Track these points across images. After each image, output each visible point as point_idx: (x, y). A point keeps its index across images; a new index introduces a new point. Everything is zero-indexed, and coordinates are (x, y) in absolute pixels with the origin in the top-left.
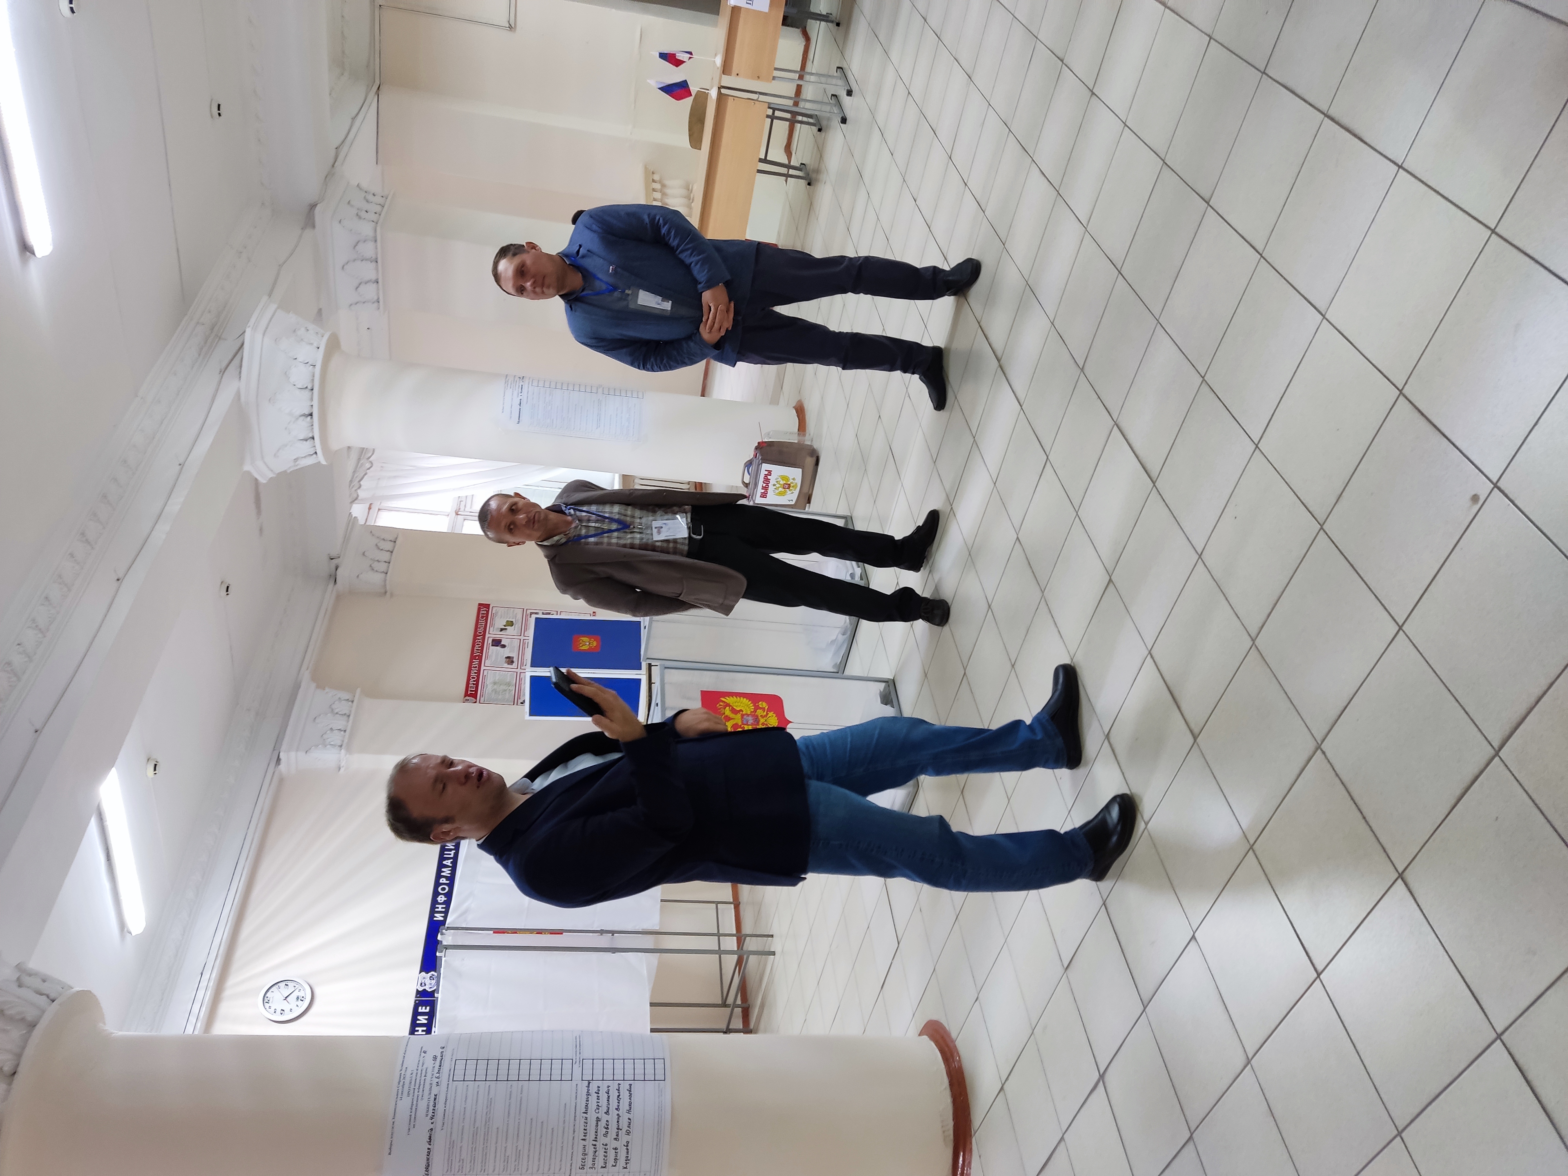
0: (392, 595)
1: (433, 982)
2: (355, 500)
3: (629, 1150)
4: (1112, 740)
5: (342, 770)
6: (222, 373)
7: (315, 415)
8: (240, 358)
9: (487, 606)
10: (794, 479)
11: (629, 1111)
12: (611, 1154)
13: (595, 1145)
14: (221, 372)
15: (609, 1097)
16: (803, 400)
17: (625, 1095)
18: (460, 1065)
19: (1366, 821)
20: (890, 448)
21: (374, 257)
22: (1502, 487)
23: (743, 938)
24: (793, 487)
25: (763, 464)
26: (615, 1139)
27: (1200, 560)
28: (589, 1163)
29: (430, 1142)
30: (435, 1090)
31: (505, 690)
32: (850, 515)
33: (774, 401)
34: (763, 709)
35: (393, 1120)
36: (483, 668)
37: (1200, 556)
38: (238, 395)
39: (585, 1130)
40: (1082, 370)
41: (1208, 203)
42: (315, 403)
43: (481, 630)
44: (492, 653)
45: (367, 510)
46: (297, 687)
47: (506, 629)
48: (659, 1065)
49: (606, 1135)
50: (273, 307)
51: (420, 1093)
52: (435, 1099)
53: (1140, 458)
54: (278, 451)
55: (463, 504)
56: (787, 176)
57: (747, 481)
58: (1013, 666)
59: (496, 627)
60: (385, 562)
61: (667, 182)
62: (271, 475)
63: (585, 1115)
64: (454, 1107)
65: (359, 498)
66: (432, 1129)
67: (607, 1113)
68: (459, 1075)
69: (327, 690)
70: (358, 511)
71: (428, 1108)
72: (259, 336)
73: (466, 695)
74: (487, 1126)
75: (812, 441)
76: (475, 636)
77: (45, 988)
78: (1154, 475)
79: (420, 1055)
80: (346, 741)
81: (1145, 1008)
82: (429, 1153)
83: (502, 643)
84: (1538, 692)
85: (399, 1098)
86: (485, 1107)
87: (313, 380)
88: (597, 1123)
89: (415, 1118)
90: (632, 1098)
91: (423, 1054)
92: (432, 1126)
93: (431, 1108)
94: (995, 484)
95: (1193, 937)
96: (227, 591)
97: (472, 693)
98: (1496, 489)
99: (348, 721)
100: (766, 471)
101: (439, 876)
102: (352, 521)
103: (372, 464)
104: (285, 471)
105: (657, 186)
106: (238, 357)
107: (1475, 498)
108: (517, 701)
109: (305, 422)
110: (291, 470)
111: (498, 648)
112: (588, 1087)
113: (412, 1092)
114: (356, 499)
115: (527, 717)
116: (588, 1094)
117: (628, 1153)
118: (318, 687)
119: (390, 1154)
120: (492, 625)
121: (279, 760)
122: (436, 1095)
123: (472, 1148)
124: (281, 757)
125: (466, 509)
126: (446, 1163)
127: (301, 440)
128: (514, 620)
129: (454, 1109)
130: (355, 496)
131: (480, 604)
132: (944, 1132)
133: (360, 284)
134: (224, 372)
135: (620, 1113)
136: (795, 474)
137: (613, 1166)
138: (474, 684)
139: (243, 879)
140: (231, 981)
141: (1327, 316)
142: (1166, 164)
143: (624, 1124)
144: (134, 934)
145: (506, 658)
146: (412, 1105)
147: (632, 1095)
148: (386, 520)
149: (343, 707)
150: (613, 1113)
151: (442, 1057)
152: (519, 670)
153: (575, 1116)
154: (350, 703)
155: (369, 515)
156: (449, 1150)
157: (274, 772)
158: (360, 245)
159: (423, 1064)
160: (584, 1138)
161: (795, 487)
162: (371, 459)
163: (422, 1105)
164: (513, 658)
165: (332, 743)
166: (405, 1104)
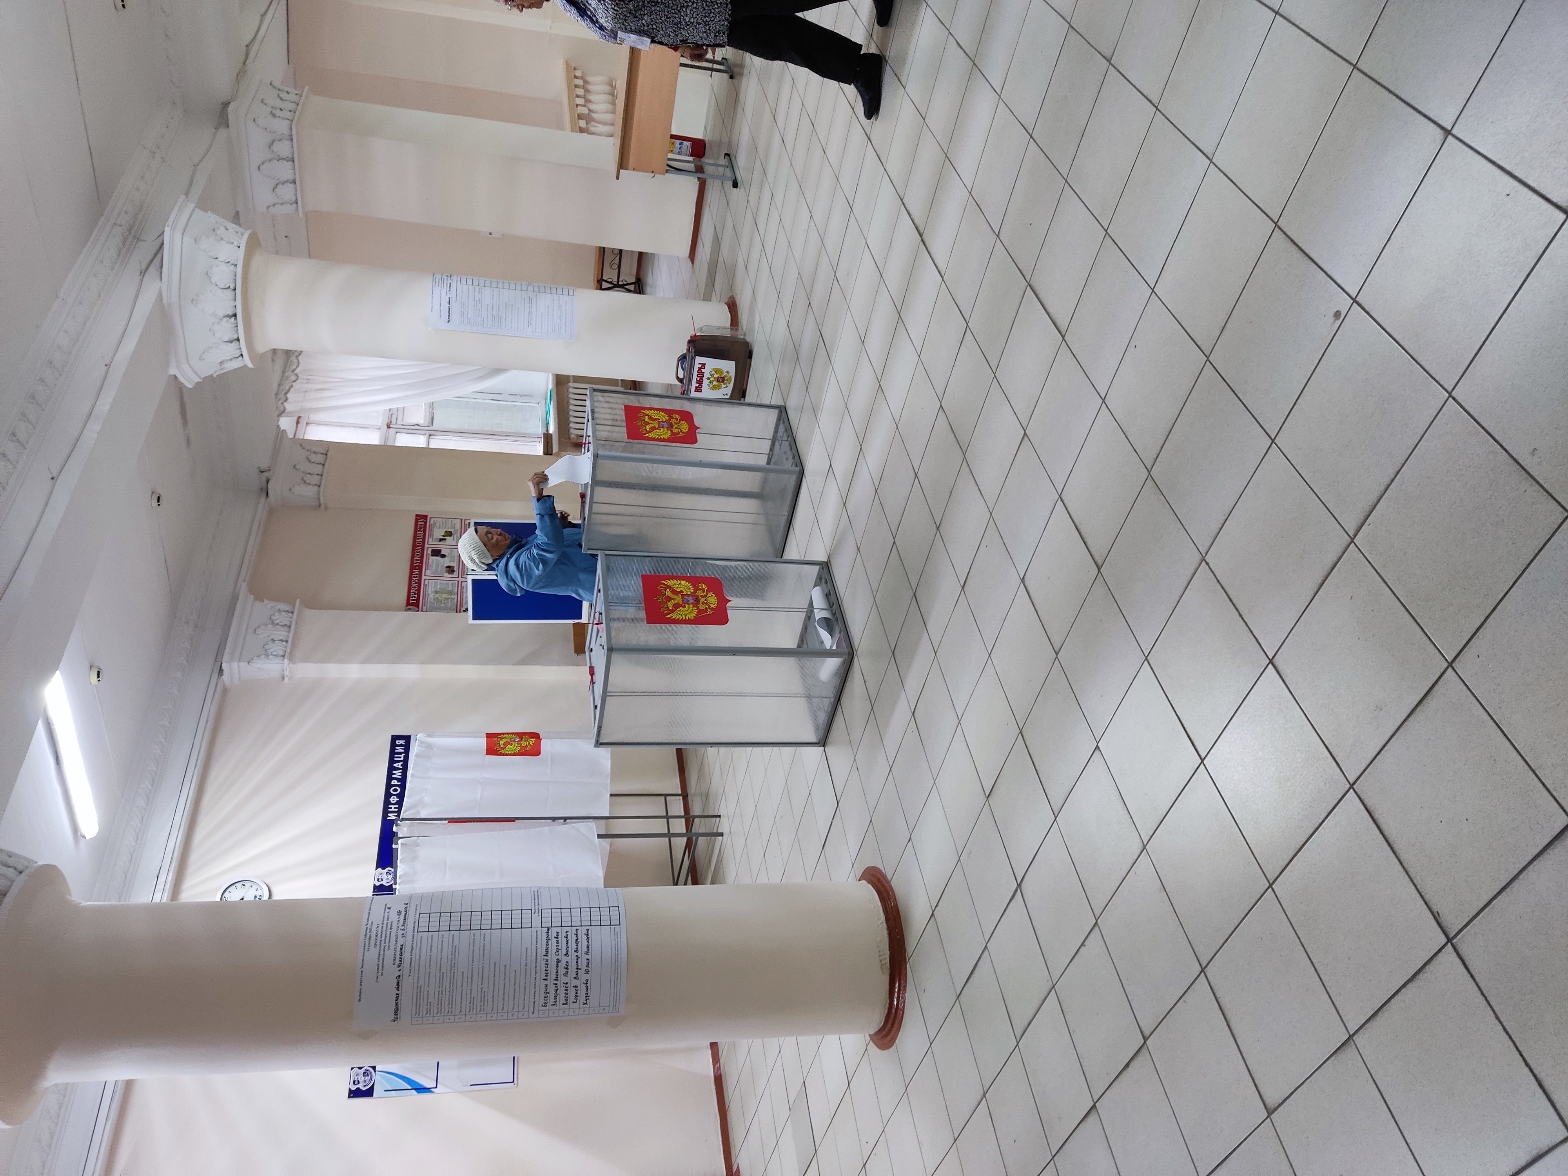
0: (326, 508)
1: (390, 877)
2: (282, 413)
3: (589, 988)
4: (1027, 583)
5: (286, 679)
6: (142, 275)
7: (239, 316)
8: (160, 258)
9: (425, 517)
10: (728, 372)
11: (587, 953)
12: (572, 992)
13: (556, 984)
14: (141, 273)
15: (567, 941)
16: (734, 296)
17: (583, 939)
18: (424, 919)
19: (1242, 618)
20: (821, 334)
21: (290, 156)
22: (1360, 302)
23: (691, 819)
24: (727, 380)
25: (697, 357)
26: (575, 978)
27: (1104, 404)
28: (551, 1000)
29: (398, 989)
30: (401, 941)
31: (447, 599)
32: (783, 405)
33: (707, 298)
34: (703, 590)
35: (361, 970)
36: (423, 577)
37: (1104, 401)
38: (160, 296)
39: (546, 970)
40: (998, 236)
41: (1109, 62)
42: (239, 303)
43: (419, 541)
44: (433, 563)
45: (295, 424)
46: (235, 598)
47: (445, 539)
48: (615, 912)
49: (566, 974)
50: (191, 206)
51: (387, 944)
52: (401, 949)
53: (1051, 315)
54: (204, 352)
55: (394, 417)
56: (712, 70)
57: (681, 375)
58: (938, 528)
59: (435, 537)
60: (318, 475)
61: (588, 79)
62: (198, 380)
63: (545, 957)
64: (420, 955)
65: (286, 411)
66: (399, 976)
67: (566, 954)
68: (423, 926)
69: (266, 601)
70: (285, 423)
71: (395, 957)
72: (178, 236)
73: (408, 604)
74: (452, 971)
75: (745, 335)
76: (414, 546)
77: (11, 861)
78: (1063, 329)
79: (385, 911)
80: (288, 651)
81: (1056, 818)
82: (397, 998)
83: (442, 553)
84: (1386, 481)
85: (366, 950)
86: (450, 953)
87: (235, 280)
88: (558, 964)
89: (383, 966)
90: (590, 941)
91: (387, 910)
92: (399, 973)
93: (398, 957)
94: (919, 356)
95: (1097, 747)
96: (158, 501)
97: (413, 603)
98: (1355, 304)
99: (289, 632)
100: (699, 364)
101: (390, 778)
102: (280, 433)
103: (297, 376)
104: (211, 376)
105: (579, 82)
106: (158, 257)
107: (1337, 314)
108: (460, 608)
109: (229, 323)
110: (218, 374)
111: (438, 558)
112: (548, 933)
113: (378, 943)
114: (284, 412)
115: (471, 621)
116: (548, 939)
117: (587, 990)
118: (256, 599)
119: (359, 1000)
120: (431, 535)
121: (221, 671)
122: (402, 946)
123: (439, 991)
124: (223, 667)
125: (398, 422)
126: (414, 1006)
127: (226, 342)
128: (452, 530)
129: (420, 958)
130: (282, 408)
131: (417, 516)
132: (881, 961)
133: (277, 185)
134: (146, 271)
135: (579, 954)
136: (728, 367)
137: (574, 1002)
138: (415, 594)
139: (193, 786)
140: (187, 884)
141: (1214, 161)
142: (1072, 27)
143: (583, 964)
144: (87, 838)
145: (447, 567)
146: (379, 955)
147: (590, 939)
148: (316, 433)
149: (283, 619)
150: (573, 955)
151: (406, 911)
152: (460, 579)
153: (536, 959)
154: (290, 614)
155: (298, 429)
156: (417, 995)
157: (217, 683)
158: (276, 144)
159: (388, 918)
160: (546, 978)
161: (729, 380)
162: (296, 372)
163: (389, 954)
164: (453, 567)
165: (274, 653)
166: (372, 954)
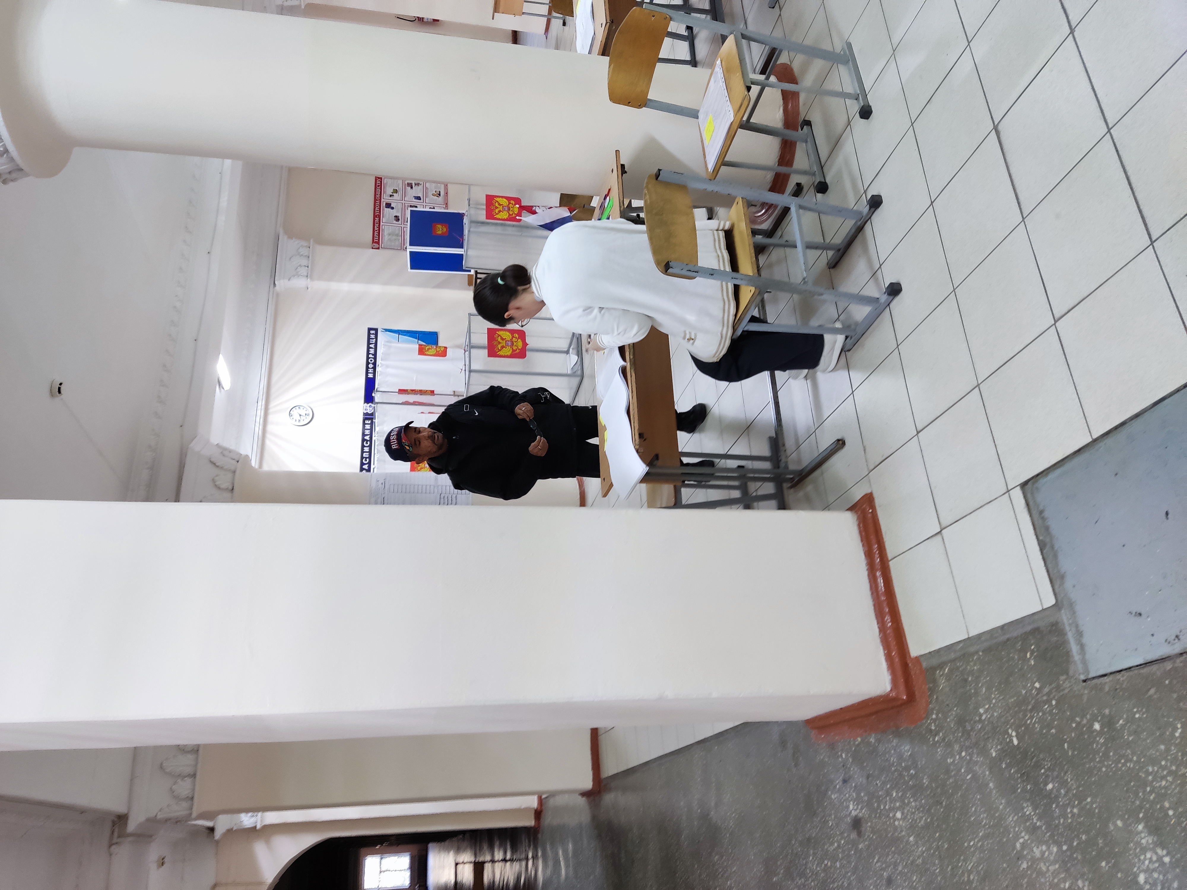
1: (372, 408)
5: (310, 290)
9: (381, 178)
31: (396, 239)
36: (381, 224)
43: (378, 196)
44: (386, 212)
46: (278, 236)
47: (393, 195)
59: (387, 193)
69: (294, 240)
73: (373, 243)
76: (375, 200)
80: (309, 273)
83: (392, 206)
97: (376, 242)
99: (309, 260)
101: (368, 353)
108: (403, 247)
111: (390, 209)
115: (409, 270)
118: (288, 238)
124: (276, 283)
128: (397, 189)
131: (376, 177)
138: (377, 235)
140: (272, 405)
144: (225, 390)
145: (395, 216)
149: (304, 251)
152: (402, 226)
154: (308, 248)
157: (273, 291)
164: (399, 216)
165: (302, 274)
